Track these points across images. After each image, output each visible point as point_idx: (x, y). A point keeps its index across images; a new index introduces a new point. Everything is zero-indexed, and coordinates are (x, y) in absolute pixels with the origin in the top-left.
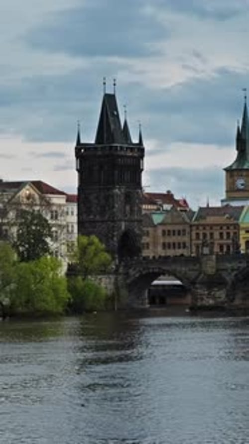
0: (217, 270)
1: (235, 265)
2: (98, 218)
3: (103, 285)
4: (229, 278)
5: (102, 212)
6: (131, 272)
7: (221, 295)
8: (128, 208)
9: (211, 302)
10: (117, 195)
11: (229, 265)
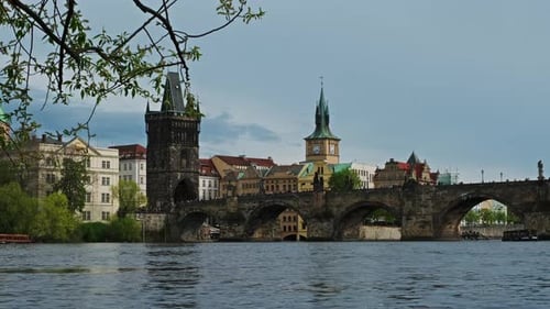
0: (239, 209)
1: (251, 205)
2: (160, 169)
3: (152, 222)
4: (247, 216)
5: (162, 165)
6: (181, 212)
7: (240, 229)
8: (184, 161)
9: (232, 235)
10: (174, 152)
11: (246, 205)
